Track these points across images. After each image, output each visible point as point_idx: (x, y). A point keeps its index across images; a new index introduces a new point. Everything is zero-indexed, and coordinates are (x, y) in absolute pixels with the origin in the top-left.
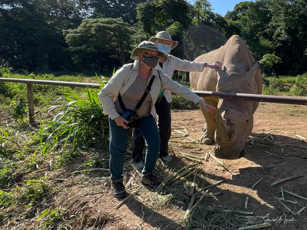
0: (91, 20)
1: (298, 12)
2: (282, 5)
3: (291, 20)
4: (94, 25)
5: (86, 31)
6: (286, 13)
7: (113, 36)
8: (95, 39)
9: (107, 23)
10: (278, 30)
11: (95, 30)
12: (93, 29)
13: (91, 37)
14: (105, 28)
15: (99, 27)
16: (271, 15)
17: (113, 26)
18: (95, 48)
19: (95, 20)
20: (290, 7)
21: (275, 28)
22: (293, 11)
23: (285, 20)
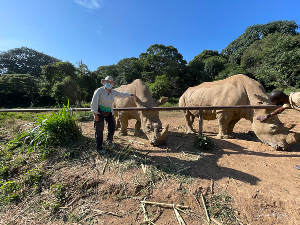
0: (8, 75)
1: (132, 71)
2: (124, 68)
3: (129, 75)
4: (11, 78)
5: (5, 82)
6: (126, 72)
7: (25, 85)
8: (12, 87)
9: (20, 77)
10: (123, 80)
11: (12, 81)
12: (10, 81)
13: (9, 85)
14: (19, 80)
15: (15, 79)
16: (118, 73)
17: (24, 79)
18: (12, 91)
19: (11, 75)
20: (127, 69)
21: (121, 79)
22: (129, 71)
23: (126, 75)
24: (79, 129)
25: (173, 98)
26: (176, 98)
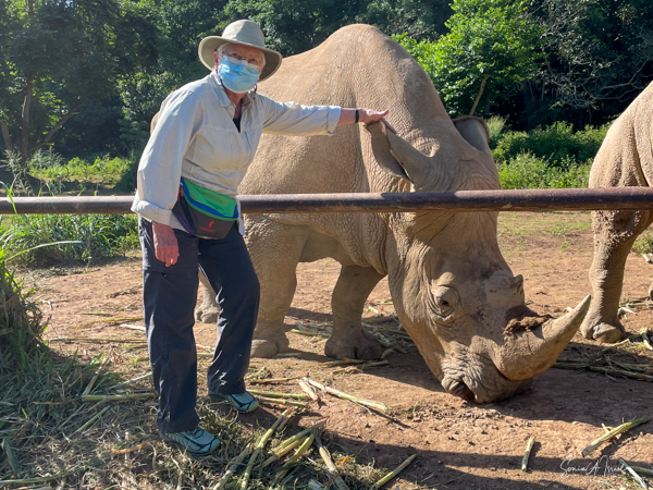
24: (22, 308)
25: (562, 128)
26: (578, 127)
